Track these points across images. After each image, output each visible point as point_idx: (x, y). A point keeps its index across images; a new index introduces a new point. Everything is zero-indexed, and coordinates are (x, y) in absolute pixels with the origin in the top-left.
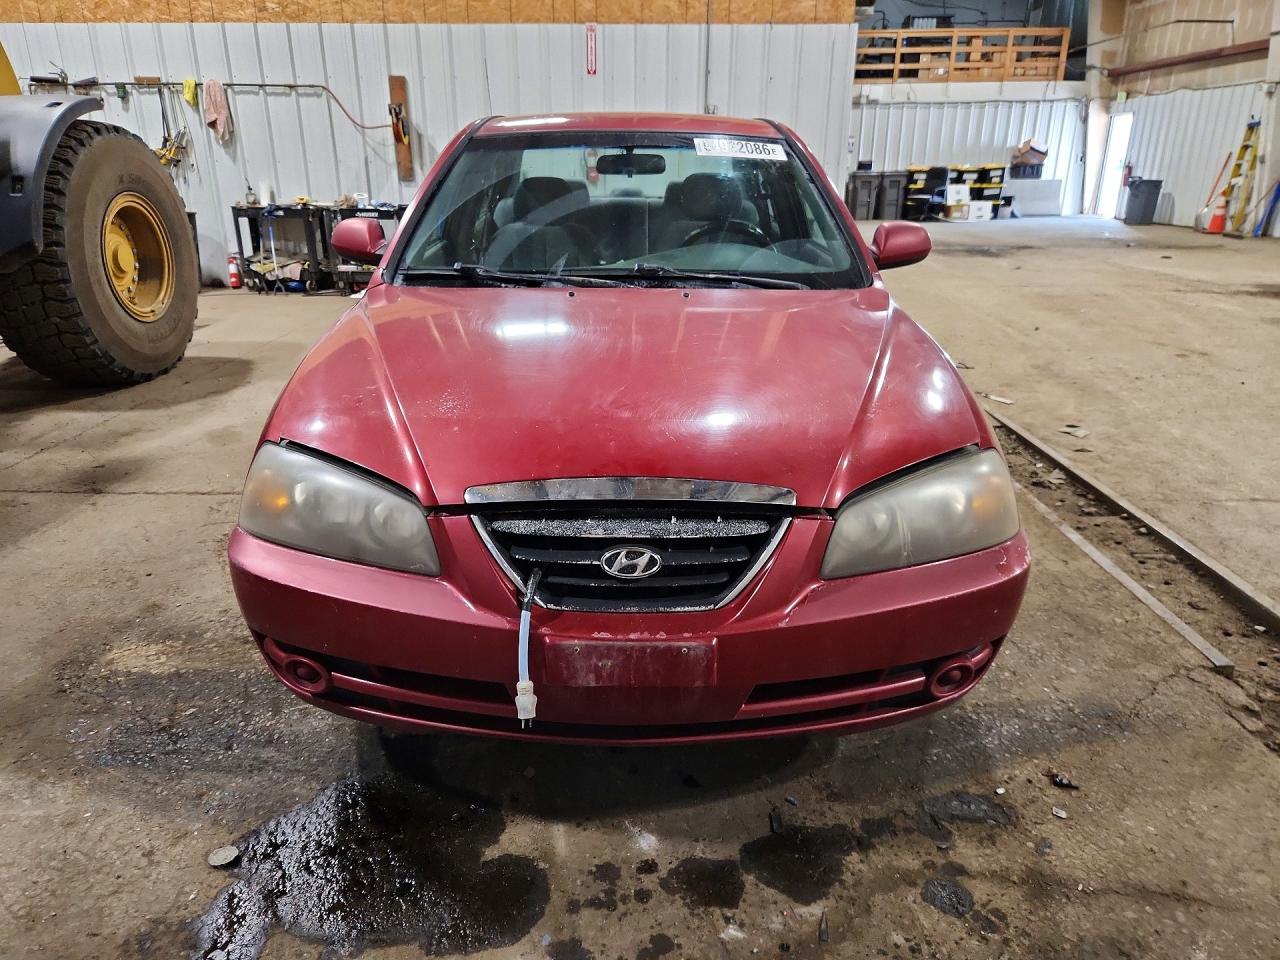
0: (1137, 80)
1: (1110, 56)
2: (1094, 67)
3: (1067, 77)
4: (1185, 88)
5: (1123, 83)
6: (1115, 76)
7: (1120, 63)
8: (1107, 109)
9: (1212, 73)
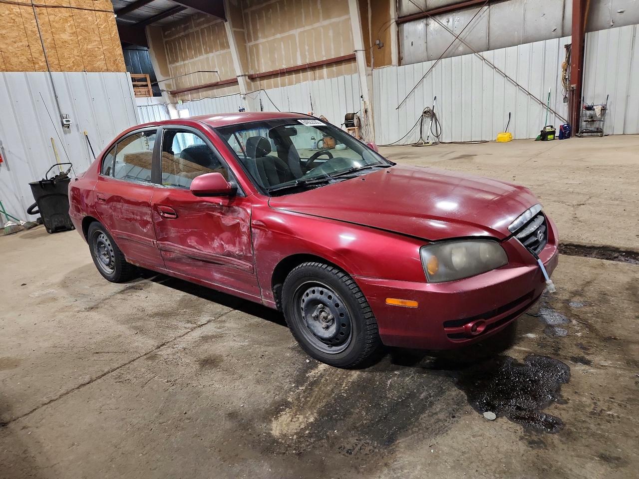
0: (184, 95)
1: (169, 86)
2: (164, 91)
3: (155, 95)
4: (207, 98)
5: (178, 97)
6: (174, 94)
7: (174, 88)
8: (175, 108)
9: (216, 91)
